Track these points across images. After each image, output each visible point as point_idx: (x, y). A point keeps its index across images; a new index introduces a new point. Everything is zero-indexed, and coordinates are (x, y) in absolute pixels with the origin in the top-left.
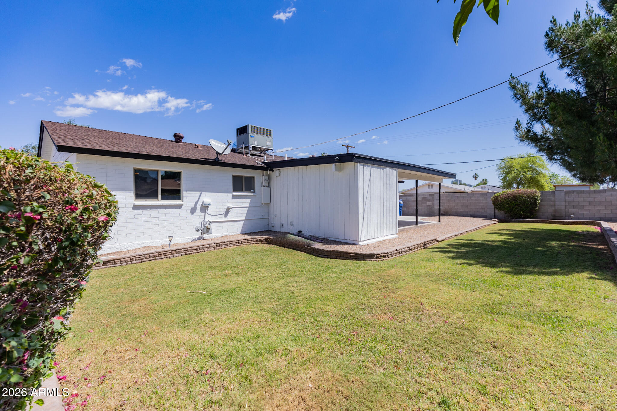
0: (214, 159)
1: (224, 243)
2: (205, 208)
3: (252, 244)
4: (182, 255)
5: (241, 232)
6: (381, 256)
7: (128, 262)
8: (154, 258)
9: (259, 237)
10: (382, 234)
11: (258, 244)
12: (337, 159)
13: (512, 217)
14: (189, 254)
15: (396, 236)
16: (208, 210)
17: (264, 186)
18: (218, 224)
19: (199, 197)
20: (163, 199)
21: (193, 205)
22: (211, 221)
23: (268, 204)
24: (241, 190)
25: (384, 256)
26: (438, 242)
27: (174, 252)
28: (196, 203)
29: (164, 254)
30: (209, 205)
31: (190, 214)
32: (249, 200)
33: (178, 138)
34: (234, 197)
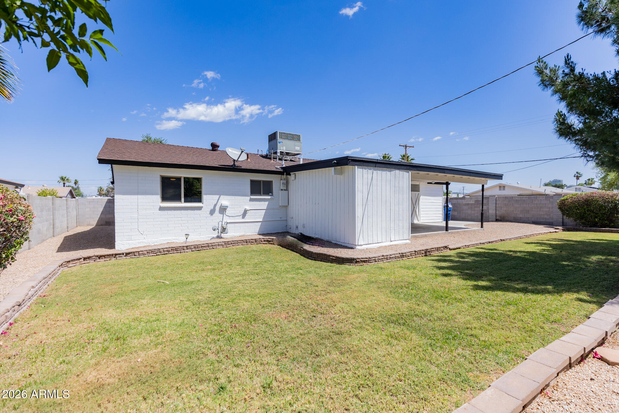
0: (232, 166)
1: (232, 242)
2: (223, 210)
3: (260, 243)
4: (192, 251)
5: (258, 232)
6: (362, 261)
7: (145, 254)
8: (167, 253)
9: (268, 237)
10: (388, 239)
11: (266, 244)
12: (335, 162)
13: (584, 225)
14: (199, 250)
15: (408, 241)
16: (226, 212)
17: (282, 190)
18: (236, 224)
19: (218, 200)
20: (185, 202)
21: (212, 207)
22: (228, 221)
23: (286, 207)
24: (259, 193)
25: (364, 261)
26: (450, 249)
27: (185, 248)
28: (215, 205)
29: (176, 250)
30: (227, 207)
31: (210, 215)
32: (267, 203)
33: (214, 147)
34: (251, 200)
